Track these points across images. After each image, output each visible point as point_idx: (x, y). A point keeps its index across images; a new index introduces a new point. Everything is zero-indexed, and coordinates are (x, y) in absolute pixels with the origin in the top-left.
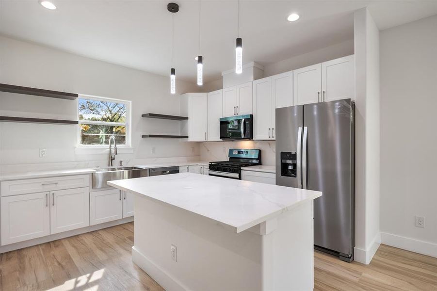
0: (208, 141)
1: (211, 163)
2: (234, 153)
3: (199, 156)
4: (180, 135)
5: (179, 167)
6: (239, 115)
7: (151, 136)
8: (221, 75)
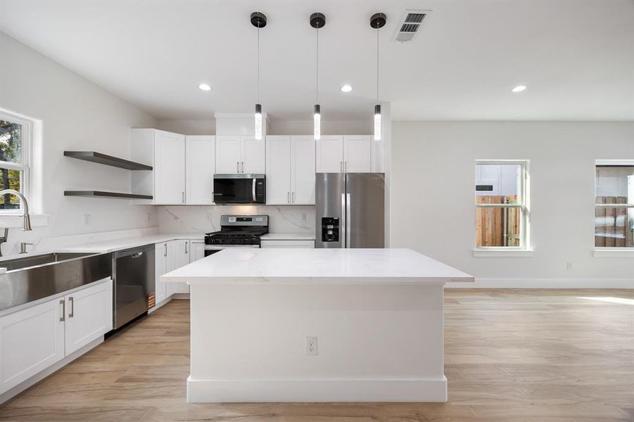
0: (187, 204)
1: (209, 234)
2: (230, 221)
3: (157, 226)
4: (130, 193)
5: (154, 244)
6: (244, 173)
7: (97, 194)
8: (214, 115)
